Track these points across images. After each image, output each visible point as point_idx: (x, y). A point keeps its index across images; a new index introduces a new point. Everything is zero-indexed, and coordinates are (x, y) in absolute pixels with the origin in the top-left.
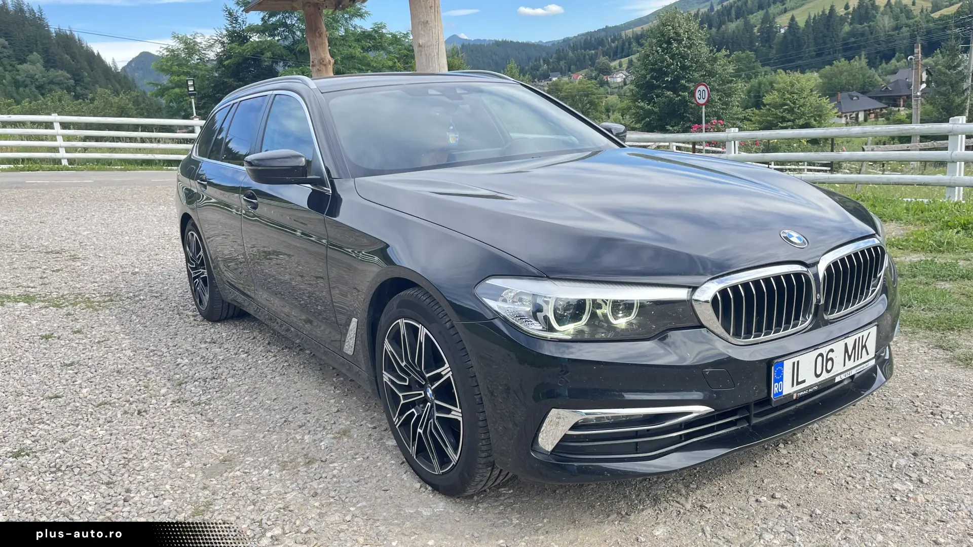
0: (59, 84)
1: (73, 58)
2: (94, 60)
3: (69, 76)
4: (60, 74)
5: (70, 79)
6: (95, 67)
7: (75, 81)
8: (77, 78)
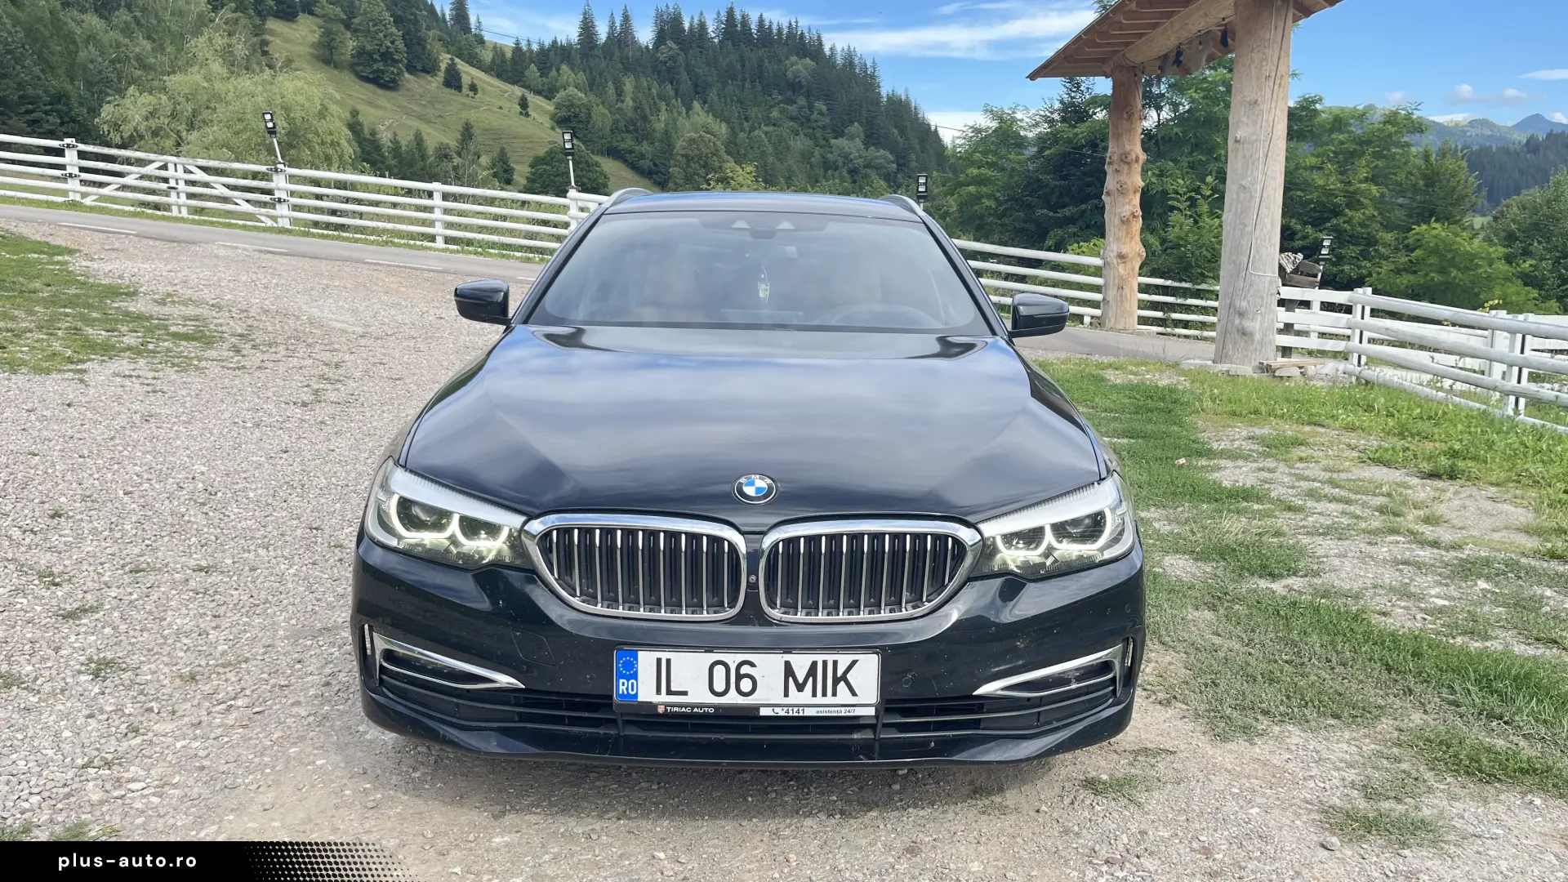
0: (877, 168)
1: (902, 132)
2: (929, 136)
3: (892, 158)
4: (882, 155)
5: (892, 162)
6: (928, 147)
7: (898, 165)
8: (901, 161)
